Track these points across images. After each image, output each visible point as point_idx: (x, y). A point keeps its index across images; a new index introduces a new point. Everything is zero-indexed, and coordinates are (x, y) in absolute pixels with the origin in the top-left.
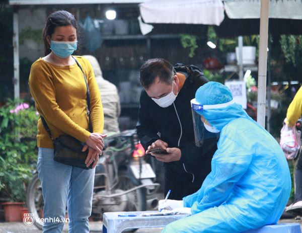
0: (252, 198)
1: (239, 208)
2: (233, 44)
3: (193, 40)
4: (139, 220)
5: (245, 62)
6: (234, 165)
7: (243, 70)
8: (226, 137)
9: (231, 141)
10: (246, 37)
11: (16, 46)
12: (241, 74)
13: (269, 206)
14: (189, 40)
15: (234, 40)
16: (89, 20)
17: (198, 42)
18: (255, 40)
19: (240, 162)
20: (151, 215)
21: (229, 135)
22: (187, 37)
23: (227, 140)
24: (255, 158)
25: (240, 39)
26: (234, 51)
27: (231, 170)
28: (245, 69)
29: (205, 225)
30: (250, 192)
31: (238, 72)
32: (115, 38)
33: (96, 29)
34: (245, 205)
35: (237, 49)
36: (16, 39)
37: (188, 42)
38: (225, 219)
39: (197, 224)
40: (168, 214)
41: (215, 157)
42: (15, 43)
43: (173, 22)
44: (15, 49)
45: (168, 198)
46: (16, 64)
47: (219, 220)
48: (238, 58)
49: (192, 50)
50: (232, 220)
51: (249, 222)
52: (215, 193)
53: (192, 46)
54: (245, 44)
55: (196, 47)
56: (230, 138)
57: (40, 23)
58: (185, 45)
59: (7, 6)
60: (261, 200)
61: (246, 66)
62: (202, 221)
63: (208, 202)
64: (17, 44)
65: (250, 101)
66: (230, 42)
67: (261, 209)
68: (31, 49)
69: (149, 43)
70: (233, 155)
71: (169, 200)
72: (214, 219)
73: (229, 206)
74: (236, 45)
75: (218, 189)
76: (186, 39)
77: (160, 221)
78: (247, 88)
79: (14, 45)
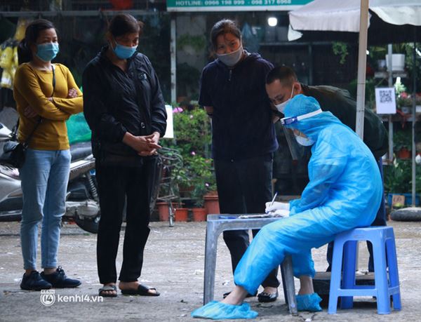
0: (346, 199)
1: (332, 209)
2: (383, 51)
3: (344, 48)
4: (238, 222)
5: (393, 69)
6: (330, 166)
7: (392, 76)
8: (322, 140)
9: (326, 144)
10: (396, 45)
11: (173, 52)
12: (390, 81)
13: (362, 206)
14: (340, 47)
15: (384, 47)
16: (247, 27)
17: (348, 49)
18: (404, 47)
19: (336, 163)
20: (250, 218)
21: (325, 138)
22: (339, 44)
23: (323, 142)
24: (350, 159)
25: (390, 46)
26: (384, 58)
27: (328, 171)
28: (394, 76)
29: (299, 226)
30: (344, 193)
31: (388, 78)
32: (277, 44)
33: (254, 36)
34: (338, 206)
35: (387, 56)
36: (173, 45)
37: (339, 49)
38: (318, 220)
39: (291, 225)
40: (266, 217)
41: (312, 160)
42: (173, 49)
43: (320, 29)
44: (172, 55)
45: (275, 201)
46: (173, 69)
47: (312, 221)
48: (388, 65)
49: (343, 57)
50: (326, 221)
51: (343, 223)
52: (312, 194)
53: (343, 53)
54: (394, 52)
55: (347, 53)
56: (326, 141)
57: (198, 29)
58: (336, 52)
59: (165, 13)
60: (353, 200)
61: (395, 73)
62: (297, 222)
63: (305, 204)
64: (175, 50)
65: (399, 106)
66: (380, 49)
67: (354, 209)
68: (189, 54)
69: (310, 49)
70: (330, 157)
71: (275, 202)
72: (307, 220)
73: (323, 208)
74: (386, 52)
75: (315, 190)
76: (337, 46)
77: (258, 223)
78: (397, 95)
79: (171, 50)
